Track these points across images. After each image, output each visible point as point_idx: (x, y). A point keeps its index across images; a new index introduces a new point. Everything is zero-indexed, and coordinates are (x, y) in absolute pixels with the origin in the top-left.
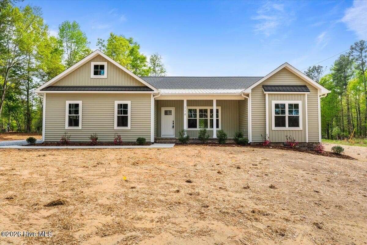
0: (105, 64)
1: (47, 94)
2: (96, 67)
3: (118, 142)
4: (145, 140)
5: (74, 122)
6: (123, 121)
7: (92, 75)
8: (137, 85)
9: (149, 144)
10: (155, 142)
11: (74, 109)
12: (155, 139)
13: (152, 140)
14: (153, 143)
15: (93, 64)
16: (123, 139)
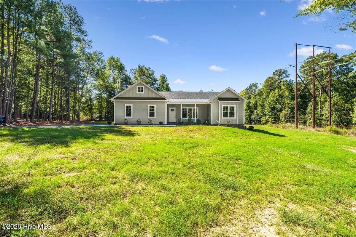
0: (143, 87)
1: (116, 101)
2: (139, 88)
3: (150, 124)
4: (163, 123)
5: (129, 114)
6: (152, 114)
7: (137, 92)
8: (159, 97)
9: (165, 125)
10: (167, 124)
11: (129, 108)
12: (167, 123)
13: (166, 123)
14: (166, 125)
15: (138, 87)
16: (153, 122)
